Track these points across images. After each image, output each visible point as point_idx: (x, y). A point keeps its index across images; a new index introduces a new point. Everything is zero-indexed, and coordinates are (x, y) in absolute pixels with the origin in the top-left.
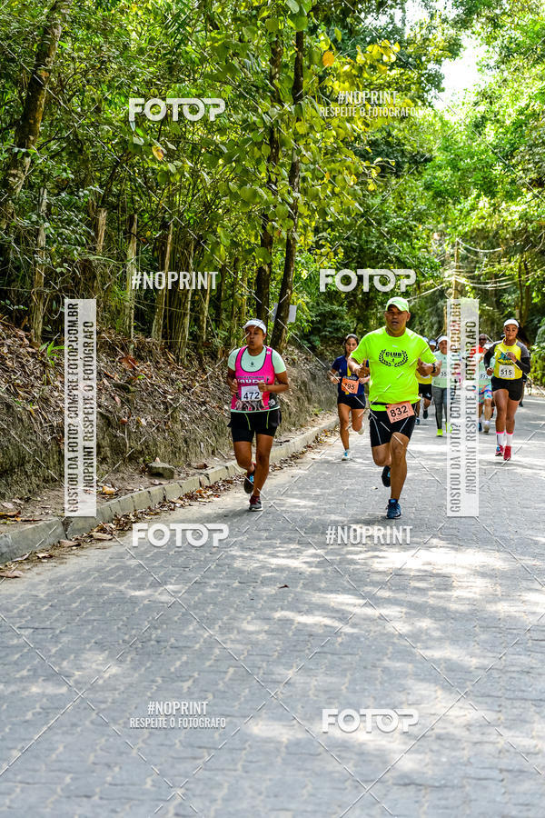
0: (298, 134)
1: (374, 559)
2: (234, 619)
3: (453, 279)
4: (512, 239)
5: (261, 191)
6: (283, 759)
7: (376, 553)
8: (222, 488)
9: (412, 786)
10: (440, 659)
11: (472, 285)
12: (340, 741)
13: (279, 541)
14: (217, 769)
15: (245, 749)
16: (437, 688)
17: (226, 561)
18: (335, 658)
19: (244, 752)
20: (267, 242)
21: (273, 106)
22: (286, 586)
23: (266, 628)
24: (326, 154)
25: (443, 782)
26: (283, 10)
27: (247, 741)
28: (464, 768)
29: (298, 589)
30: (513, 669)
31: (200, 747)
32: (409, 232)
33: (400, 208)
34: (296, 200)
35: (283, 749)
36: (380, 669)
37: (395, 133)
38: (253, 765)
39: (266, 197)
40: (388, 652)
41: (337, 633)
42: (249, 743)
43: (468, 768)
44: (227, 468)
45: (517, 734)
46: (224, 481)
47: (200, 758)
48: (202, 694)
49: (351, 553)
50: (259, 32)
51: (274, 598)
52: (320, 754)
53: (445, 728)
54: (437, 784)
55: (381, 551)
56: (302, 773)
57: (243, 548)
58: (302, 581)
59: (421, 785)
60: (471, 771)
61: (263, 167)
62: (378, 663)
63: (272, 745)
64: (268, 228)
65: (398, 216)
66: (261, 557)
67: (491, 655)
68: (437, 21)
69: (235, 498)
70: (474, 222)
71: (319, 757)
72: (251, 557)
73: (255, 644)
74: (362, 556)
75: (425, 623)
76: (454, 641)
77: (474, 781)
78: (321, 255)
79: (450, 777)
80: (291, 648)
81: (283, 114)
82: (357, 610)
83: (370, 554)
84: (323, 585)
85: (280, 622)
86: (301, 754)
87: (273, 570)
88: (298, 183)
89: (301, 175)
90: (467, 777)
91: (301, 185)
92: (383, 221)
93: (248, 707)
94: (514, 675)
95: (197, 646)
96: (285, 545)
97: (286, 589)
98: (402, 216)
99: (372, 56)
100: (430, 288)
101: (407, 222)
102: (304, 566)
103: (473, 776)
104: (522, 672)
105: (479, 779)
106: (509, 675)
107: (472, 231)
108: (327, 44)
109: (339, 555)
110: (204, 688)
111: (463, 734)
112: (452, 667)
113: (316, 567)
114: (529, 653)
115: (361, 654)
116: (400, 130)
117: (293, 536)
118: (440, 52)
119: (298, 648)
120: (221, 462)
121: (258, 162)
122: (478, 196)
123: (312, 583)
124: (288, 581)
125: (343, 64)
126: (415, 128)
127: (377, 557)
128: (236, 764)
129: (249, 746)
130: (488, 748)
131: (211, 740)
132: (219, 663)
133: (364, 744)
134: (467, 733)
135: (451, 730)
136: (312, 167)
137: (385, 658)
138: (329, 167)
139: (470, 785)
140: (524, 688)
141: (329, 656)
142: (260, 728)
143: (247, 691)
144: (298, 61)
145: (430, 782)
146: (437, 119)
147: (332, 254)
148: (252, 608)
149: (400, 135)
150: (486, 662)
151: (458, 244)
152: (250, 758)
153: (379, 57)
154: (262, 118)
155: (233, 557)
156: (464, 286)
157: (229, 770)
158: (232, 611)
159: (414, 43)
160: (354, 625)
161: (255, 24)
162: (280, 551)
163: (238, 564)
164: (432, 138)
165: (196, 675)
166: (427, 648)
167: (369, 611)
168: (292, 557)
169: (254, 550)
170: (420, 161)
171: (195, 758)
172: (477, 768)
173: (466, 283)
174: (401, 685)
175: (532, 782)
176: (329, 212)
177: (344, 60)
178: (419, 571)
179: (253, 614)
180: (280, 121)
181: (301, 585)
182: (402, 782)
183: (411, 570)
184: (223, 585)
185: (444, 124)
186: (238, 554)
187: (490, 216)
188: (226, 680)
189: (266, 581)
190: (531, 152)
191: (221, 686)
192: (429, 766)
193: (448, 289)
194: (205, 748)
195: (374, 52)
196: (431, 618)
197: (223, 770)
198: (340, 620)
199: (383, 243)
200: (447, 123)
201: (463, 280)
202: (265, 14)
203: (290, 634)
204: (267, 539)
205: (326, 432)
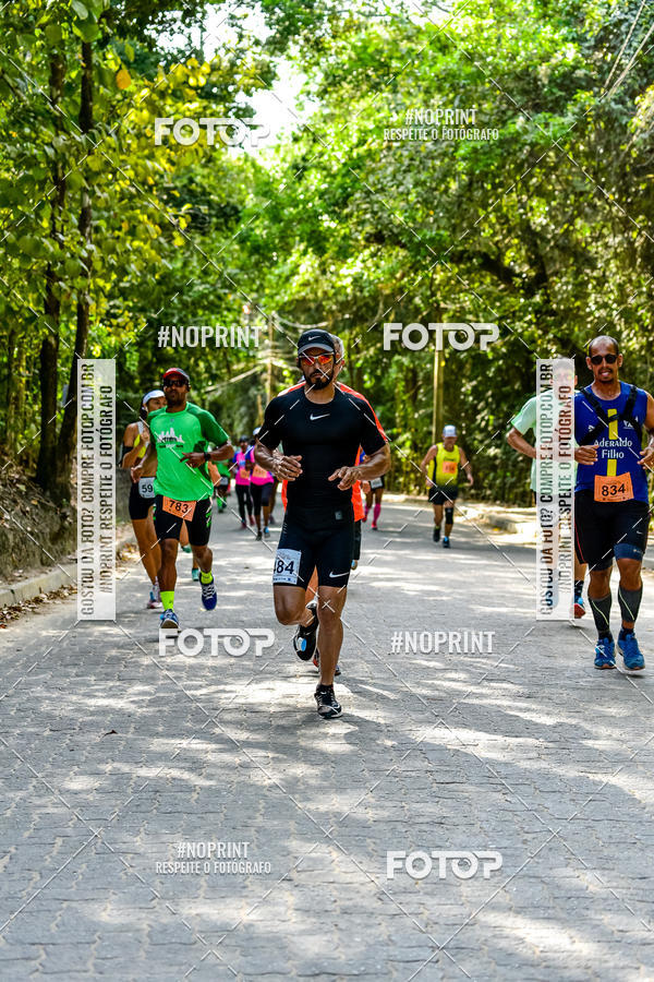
0: (90, 170)
1: (219, 695)
2: (52, 775)
3: (267, 362)
4: (340, 311)
5: (47, 242)
6: (147, 952)
7: (221, 687)
8: (8, 617)
9: (324, 976)
10: (327, 813)
11: (291, 369)
12: (219, 923)
13: (93, 678)
14: (62, 972)
15: (94, 942)
16: (330, 849)
17: (28, 705)
18: (193, 818)
19: (93, 946)
20: (52, 307)
21: (57, 135)
22: (113, 732)
23: (97, 785)
24: (121, 199)
25: (363, 969)
26: (67, 16)
27: (95, 931)
28: (385, 948)
29: (130, 736)
30: (421, 820)
31: (33, 944)
32: (217, 302)
33: (206, 273)
34: (90, 253)
35: (146, 939)
36: (253, 829)
37: (198, 179)
38: (108, 963)
39: (51, 249)
40: (261, 807)
41: (191, 789)
42: (98, 934)
43: (391, 948)
44: (12, 591)
45: (443, 901)
46: (10, 608)
47: (35, 959)
48: (26, 874)
49: (190, 688)
50: (38, 43)
51: (101, 746)
52: (195, 943)
53: (351, 899)
54: (356, 972)
55: (226, 684)
56: (176, 968)
57: (48, 688)
58: (133, 725)
59: (334, 974)
60: (394, 951)
61: (47, 212)
62: (250, 821)
63: (130, 934)
64: (53, 289)
65: (203, 283)
66: (74, 698)
67: (390, 804)
68: (245, 43)
69: (27, 629)
70: (294, 289)
71: (193, 947)
72: (60, 699)
73: (85, 806)
74: (204, 691)
75: (300, 770)
76: (340, 789)
77: (401, 964)
78: (118, 326)
79: (370, 962)
80: (134, 809)
81: (71, 146)
82: (211, 757)
83: (213, 688)
84: (160, 729)
85: (114, 777)
86: (172, 943)
87: (92, 714)
88: (90, 234)
89: (95, 223)
90: (390, 960)
91: (94, 236)
92: (186, 289)
93: (90, 887)
94: (424, 827)
95: (9, 813)
96: (102, 683)
97: (113, 735)
98: (208, 283)
99: (175, 78)
100: (242, 371)
101: (215, 290)
102: (133, 706)
103: (399, 957)
104: (434, 823)
105: (408, 962)
106: (417, 827)
107: (290, 303)
108: (116, 64)
109: (175, 691)
110: (27, 867)
111: (375, 905)
112: (344, 822)
113: (148, 706)
114: (437, 799)
115: (225, 811)
116: (203, 177)
117: (109, 670)
118: (251, 81)
119: (143, 808)
120: (4, 585)
121: (41, 206)
122: (305, 253)
123: (145, 727)
124: (115, 725)
125: (140, 88)
126: (222, 173)
127: (224, 691)
128: (85, 963)
129: (99, 938)
130: (410, 921)
131: (47, 933)
132: (41, 833)
133: (251, 925)
134: (380, 903)
135: (358, 900)
136: (106, 214)
137: (258, 815)
138: (127, 214)
139: (397, 970)
140: (440, 844)
141: (185, 816)
142: (109, 913)
143: (84, 866)
144: (85, 81)
145: (346, 970)
146: (249, 164)
147: (131, 324)
148: (74, 762)
149: (205, 183)
150: (385, 814)
151: (273, 319)
152: (103, 954)
153: (184, 79)
154: (44, 151)
155: (38, 699)
156: (281, 370)
157: (78, 971)
158: (48, 766)
159: (219, 69)
160: (209, 777)
161: (32, 33)
162: (97, 690)
163: (45, 707)
164: (243, 186)
165: (13, 850)
166: (308, 800)
167: (227, 757)
168: (113, 696)
169: (63, 689)
170: (229, 215)
171: (28, 959)
172: (402, 947)
173: (284, 366)
174: (285, 848)
175: (474, 961)
176: (129, 270)
177: (141, 82)
178: (280, 705)
179: (76, 769)
180: (67, 154)
181: (132, 730)
182: (309, 973)
183: (269, 704)
184: (32, 734)
185: (257, 170)
186: (45, 694)
187: (317, 281)
188: (54, 853)
189: (84, 728)
190: (368, 200)
191: (48, 862)
192: (340, 949)
193: (262, 373)
194: (41, 944)
195: (178, 74)
196: (305, 762)
197: (69, 971)
198: (191, 770)
199: (185, 316)
200: (261, 169)
201: (280, 363)
202: (45, 19)
203: (130, 790)
204: (77, 676)
205: (128, 547)
